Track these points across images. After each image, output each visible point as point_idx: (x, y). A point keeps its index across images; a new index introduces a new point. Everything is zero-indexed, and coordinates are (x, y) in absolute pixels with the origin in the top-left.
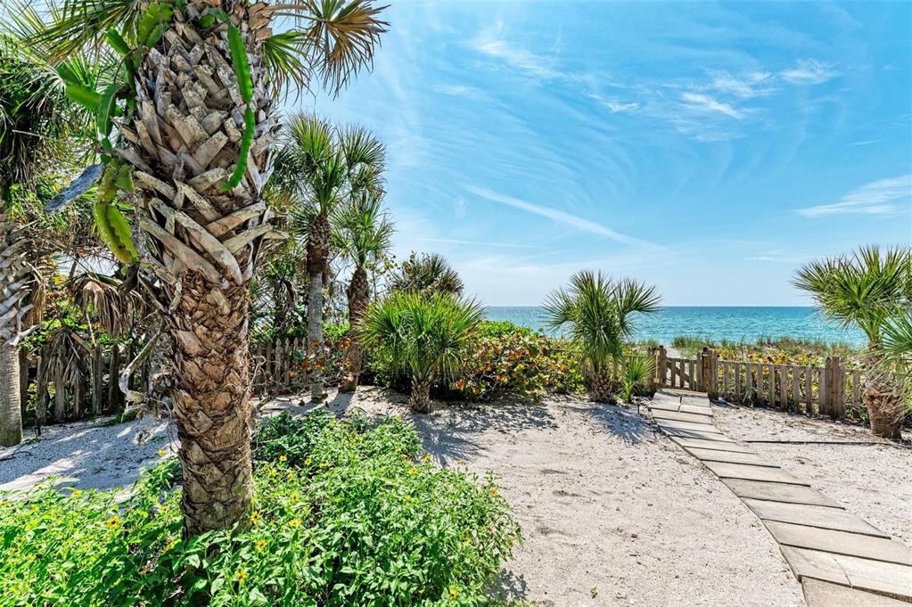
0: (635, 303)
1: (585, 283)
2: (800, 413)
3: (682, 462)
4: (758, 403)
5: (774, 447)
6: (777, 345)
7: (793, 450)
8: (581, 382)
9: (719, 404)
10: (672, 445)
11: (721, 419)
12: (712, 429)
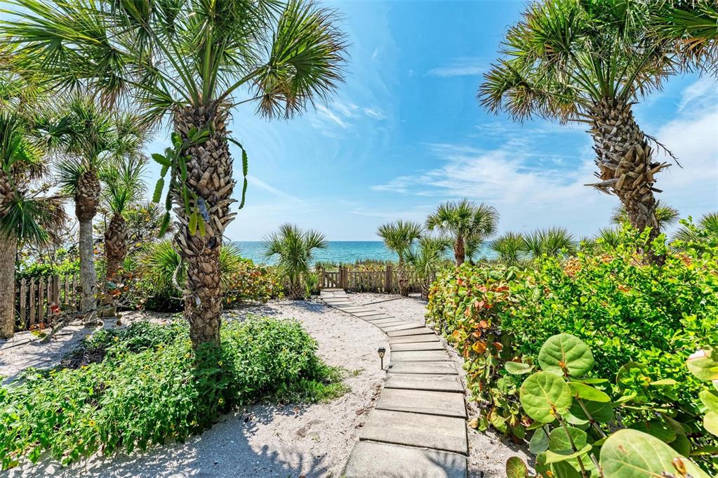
0: (315, 243)
1: (288, 231)
2: (378, 293)
3: (343, 315)
4: (364, 290)
5: (372, 305)
6: (364, 263)
7: (378, 305)
8: (282, 291)
9: (348, 293)
10: (337, 311)
11: (352, 298)
12: (350, 302)
